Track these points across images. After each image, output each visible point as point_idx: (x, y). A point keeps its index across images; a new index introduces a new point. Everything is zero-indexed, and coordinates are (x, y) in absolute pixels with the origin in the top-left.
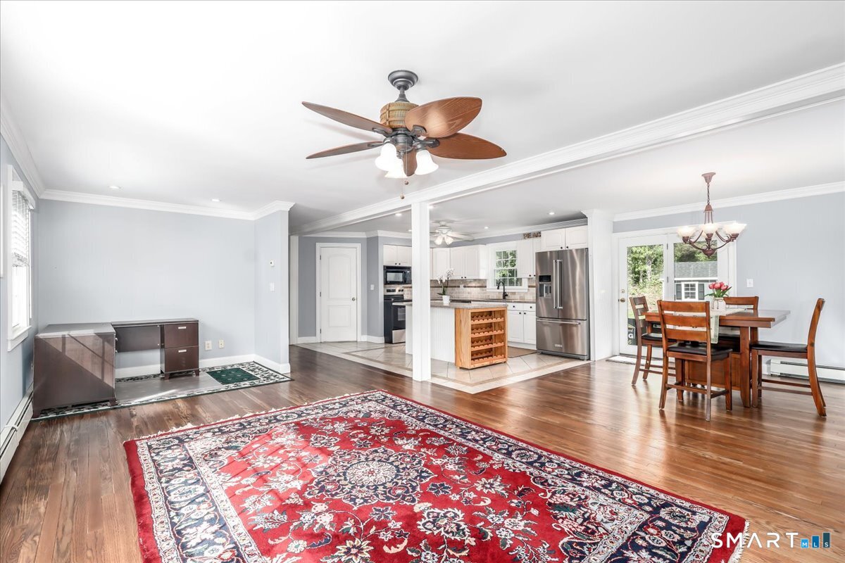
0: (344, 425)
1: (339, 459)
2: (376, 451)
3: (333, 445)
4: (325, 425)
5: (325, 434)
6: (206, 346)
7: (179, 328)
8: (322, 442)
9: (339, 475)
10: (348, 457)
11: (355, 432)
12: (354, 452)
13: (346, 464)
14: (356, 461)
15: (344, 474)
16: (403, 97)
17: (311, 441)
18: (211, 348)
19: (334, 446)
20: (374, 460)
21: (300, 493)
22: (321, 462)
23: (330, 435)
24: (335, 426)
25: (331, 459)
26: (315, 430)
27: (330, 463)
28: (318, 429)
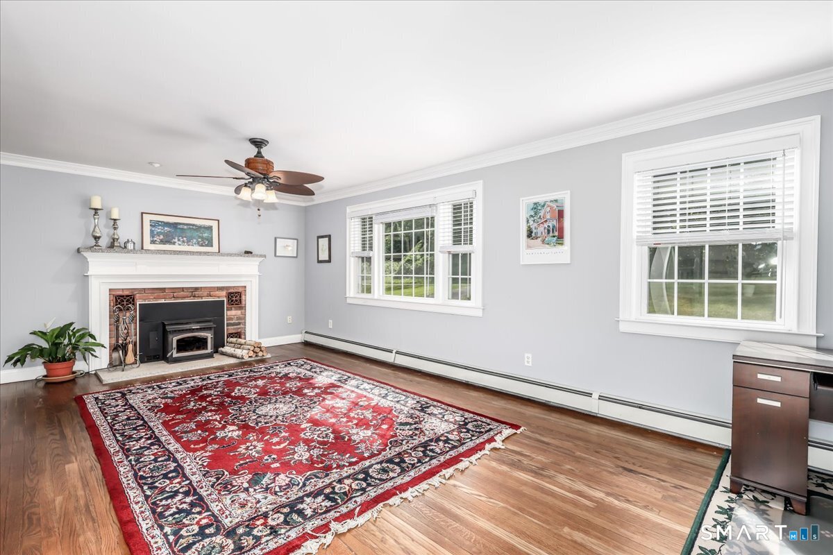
0: (296, 457)
1: (301, 416)
2: (266, 423)
3: (308, 429)
4: (321, 455)
5: (319, 442)
8: (320, 432)
9: (301, 407)
10: (293, 418)
11: (282, 446)
12: (286, 422)
13: (295, 414)
14: (286, 416)
15: (296, 408)
16: (259, 153)
17: (332, 433)
19: (307, 427)
20: (271, 417)
21: (324, 399)
22: (316, 414)
23: (312, 440)
24: (307, 455)
25: (308, 417)
26: (333, 446)
27: (308, 413)
28: (329, 449)
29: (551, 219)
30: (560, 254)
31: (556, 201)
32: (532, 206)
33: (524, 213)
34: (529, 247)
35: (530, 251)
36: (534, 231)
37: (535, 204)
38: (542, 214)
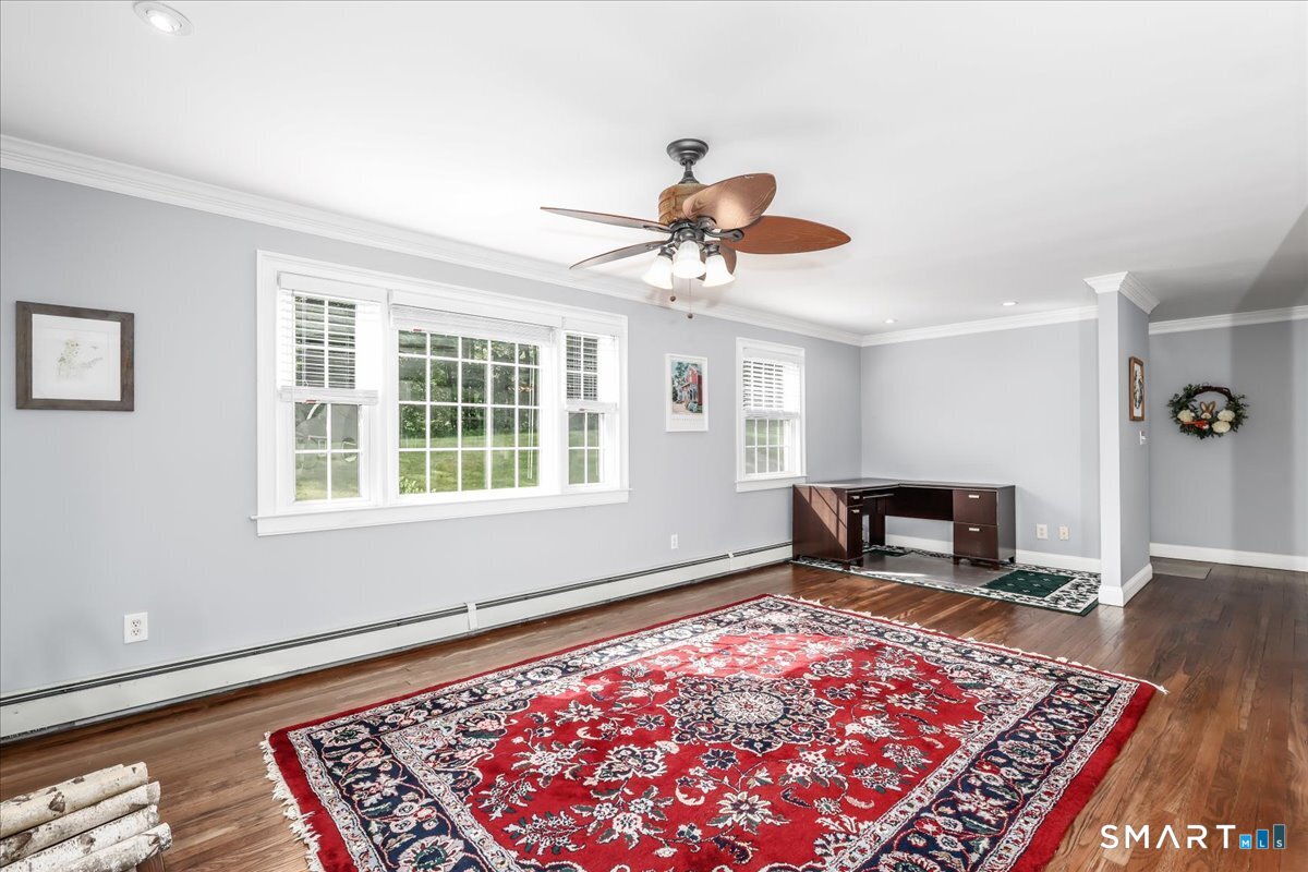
6: (1039, 532)
7: (971, 496)
16: (689, 175)
18: (1045, 537)
29: (693, 383)
30: (701, 422)
31: (696, 365)
32: (676, 365)
33: (669, 374)
34: (675, 411)
35: (676, 416)
36: (679, 394)
37: (680, 363)
38: (685, 376)
